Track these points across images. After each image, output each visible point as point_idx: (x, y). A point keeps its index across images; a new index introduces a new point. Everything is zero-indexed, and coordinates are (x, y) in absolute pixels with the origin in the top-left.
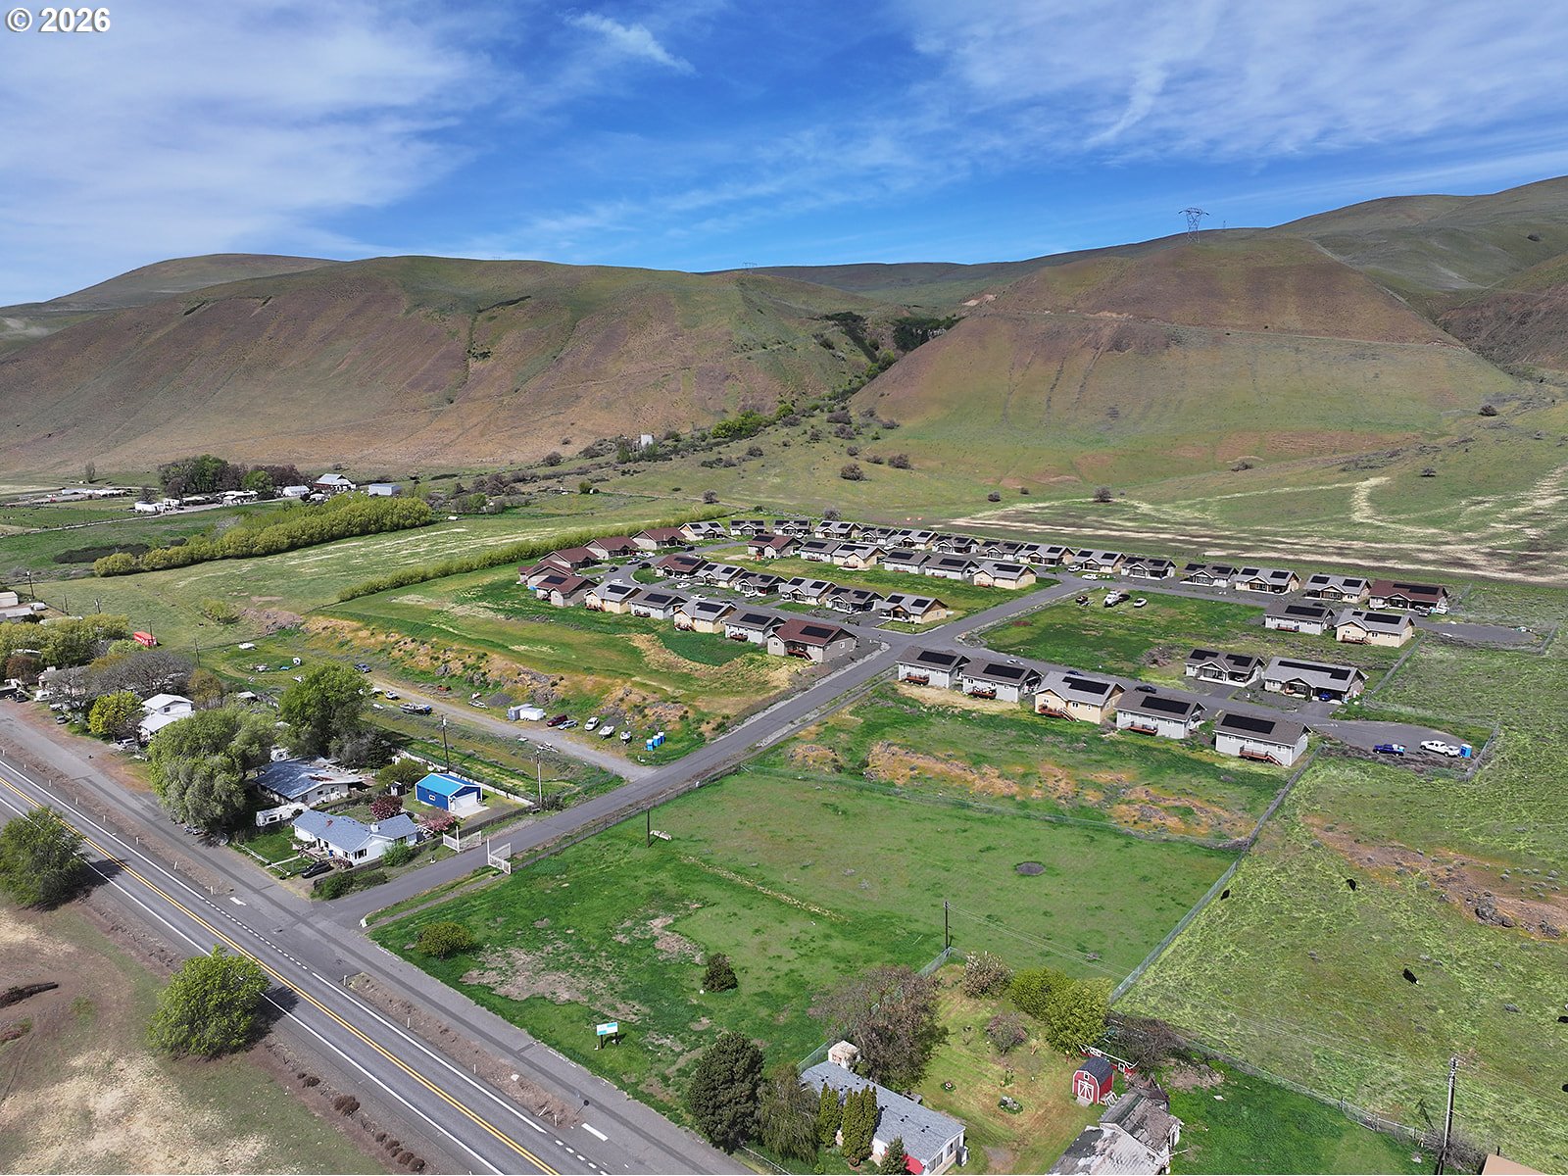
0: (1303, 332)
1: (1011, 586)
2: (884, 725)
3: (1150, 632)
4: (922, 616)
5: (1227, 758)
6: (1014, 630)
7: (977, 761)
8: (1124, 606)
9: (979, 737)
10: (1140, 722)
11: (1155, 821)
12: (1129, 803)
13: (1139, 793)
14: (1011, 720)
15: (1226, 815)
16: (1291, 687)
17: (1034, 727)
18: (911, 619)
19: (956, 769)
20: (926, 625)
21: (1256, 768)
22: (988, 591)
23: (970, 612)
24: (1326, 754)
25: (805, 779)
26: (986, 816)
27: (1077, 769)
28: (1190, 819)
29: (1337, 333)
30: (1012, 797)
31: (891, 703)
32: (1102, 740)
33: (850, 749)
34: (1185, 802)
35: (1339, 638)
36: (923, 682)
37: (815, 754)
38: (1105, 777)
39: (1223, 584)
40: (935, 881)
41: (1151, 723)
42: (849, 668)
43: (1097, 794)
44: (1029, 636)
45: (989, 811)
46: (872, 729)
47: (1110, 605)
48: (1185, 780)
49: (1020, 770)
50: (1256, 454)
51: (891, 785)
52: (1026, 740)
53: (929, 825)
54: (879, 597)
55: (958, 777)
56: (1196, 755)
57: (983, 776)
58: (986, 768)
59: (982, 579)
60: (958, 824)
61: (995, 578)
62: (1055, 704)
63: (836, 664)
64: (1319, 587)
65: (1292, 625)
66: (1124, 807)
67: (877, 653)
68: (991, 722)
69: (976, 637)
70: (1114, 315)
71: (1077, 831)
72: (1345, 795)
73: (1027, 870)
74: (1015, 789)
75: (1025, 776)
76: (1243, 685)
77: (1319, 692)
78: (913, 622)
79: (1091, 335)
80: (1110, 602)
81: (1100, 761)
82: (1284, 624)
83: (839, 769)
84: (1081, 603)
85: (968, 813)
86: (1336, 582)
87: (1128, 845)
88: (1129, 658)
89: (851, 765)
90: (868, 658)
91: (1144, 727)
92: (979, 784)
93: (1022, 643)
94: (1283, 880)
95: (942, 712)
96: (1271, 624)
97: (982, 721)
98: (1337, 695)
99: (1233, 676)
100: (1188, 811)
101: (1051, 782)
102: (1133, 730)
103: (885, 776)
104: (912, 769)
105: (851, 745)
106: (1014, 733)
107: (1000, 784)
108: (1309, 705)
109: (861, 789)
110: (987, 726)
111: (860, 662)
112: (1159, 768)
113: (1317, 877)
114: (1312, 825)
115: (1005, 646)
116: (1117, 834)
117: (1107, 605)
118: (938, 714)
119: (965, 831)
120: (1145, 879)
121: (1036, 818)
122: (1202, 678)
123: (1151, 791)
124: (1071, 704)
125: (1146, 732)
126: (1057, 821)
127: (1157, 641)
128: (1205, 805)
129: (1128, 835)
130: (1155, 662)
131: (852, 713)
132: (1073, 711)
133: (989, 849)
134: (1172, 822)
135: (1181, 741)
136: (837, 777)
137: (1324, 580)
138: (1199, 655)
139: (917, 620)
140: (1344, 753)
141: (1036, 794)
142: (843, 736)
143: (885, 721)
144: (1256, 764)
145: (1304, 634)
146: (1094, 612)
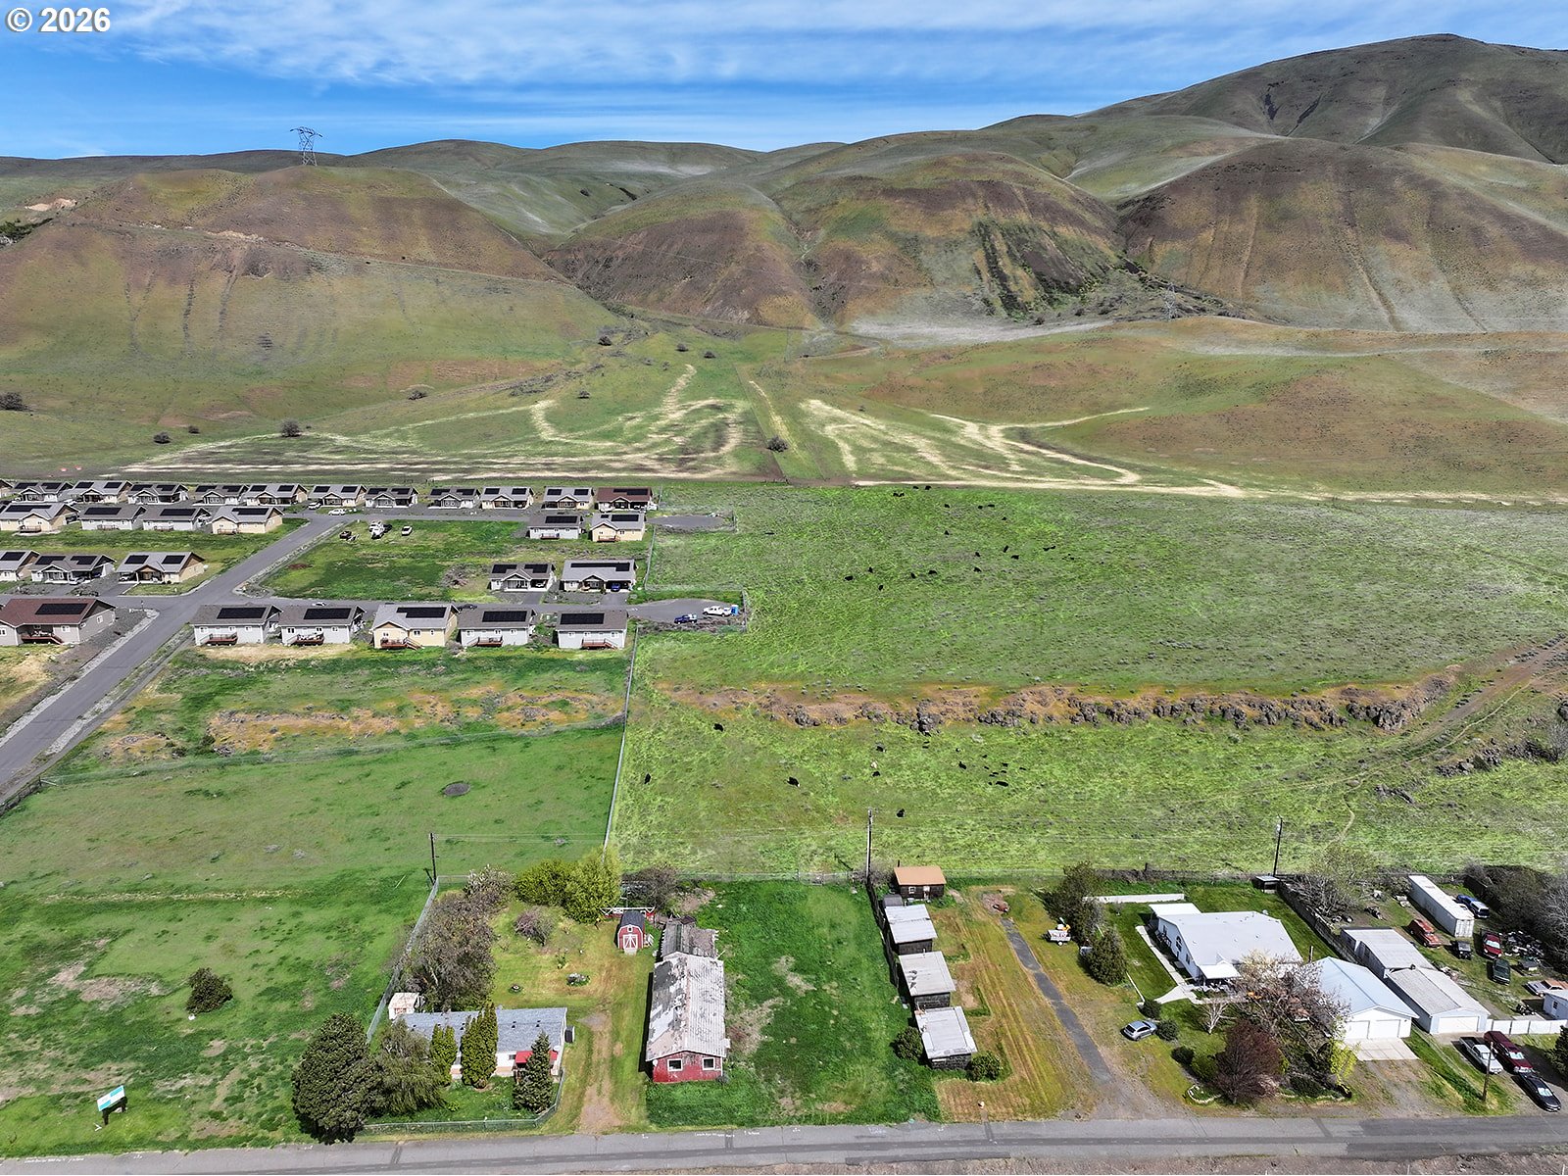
0: (439, 264)
1: (260, 530)
2: (210, 696)
3: (434, 556)
4: (180, 574)
5: (572, 652)
6: (294, 574)
7: (344, 706)
8: (391, 536)
9: (331, 684)
10: (485, 636)
11: (540, 719)
12: (509, 709)
13: (513, 698)
14: (358, 660)
15: (595, 699)
16: (586, 584)
17: (384, 662)
18: (166, 579)
19: (322, 720)
20: (186, 583)
21: (599, 655)
22: (235, 539)
23: (228, 563)
24: (643, 632)
25: (143, 774)
26: (377, 756)
27: (447, 691)
28: (567, 708)
29: (469, 267)
30: (397, 732)
31: (204, 671)
32: (458, 660)
33: (182, 729)
34: (557, 696)
35: (595, 539)
36: (231, 641)
37: (139, 743)
38: (475, 692)
39: (469, 505)
40: (370, 829)
41: (495, 636)
42: (120, 643)
43: (475, 709)
44: (314, 579)
45: (380, 751)
46: (198, 702)
47: (378, 537)
48: (547, 677)
49: (392, 705)
50: (425, 382)
51: (255, 753)
52: (383, 676)
53: (325, 780)
54: (109, 560)
55: (330, 727)
56: (546, 655)
57: (356, 720)
58: (355, 711)
59: (221, 527)
60: (354, 772)
61: (238, 524)
62: (396, 635)
63: (100, 642)
64: (555, 498)
65: (552, 533)
66: (506, 714)
67: (145, 623)
68: (333, 666)
69: (257, 586)
70: (242, 236)
71: (475, 746)
72: (674, 660)
73: (455, 791)
74: (396, 724)
75: (400, 709)
76: (544, 590)
77: (610, 585)
78: (169, 582)
79: (219, 256)
80: (378, 533)
81: (465, 679)
82: (547, 533)
83: (182, 753)
84: (347, 538)
85: (359, 758)
86: (568, 492)
87: (527, 745)
88: (431, 582)
89: (191, 745)
90: (137, 629)
91: (491, 640)
92: (355, 728)
93: (312, 585)
94: (663, 737)
95: (274, 667)
96: (535, 535)
97: (325, 668)
98: (624, 584)
99: (534, 583)
100: (565, 703)
101: (427, 709)
102: (479, 645)
103: (242, 747)
104: (273, 731)
105: (181, 725)
106: (367, 672)
107: (377, 722)
108: (606, 597)
109: (222, 766)
110: (333, 671)
111: (129, 635)
112: (520, 673)
113: (685, 728)
114: (663, 689)
115: (296, 591)
116: (511, 738)
117: (375, 537)
118: (270, 671)
119: (368, 775)
120: (560, 768)
121: (431, 745)
122: (507, 590)
123: (525, 694)
124: (412, 633)
125: (494, 645)
126: (454, 742)
127: (445, 564)
128: (575, 694)
129: (522, 737)
130: (457, 582)
131: (161, 690)
132: (415, 639)
133: (403, 784)
134: (554, 715)
135: (527, 646)
136: (181, 762)
137: (558, 492)
138: (500, 569)
139: (175, 579)
140: (656, 629)
141: (418, 723)
142: (163, 717)
143: (210, 690)
144: (598, 651)
145: (566, 541)
146: (365, 545)
